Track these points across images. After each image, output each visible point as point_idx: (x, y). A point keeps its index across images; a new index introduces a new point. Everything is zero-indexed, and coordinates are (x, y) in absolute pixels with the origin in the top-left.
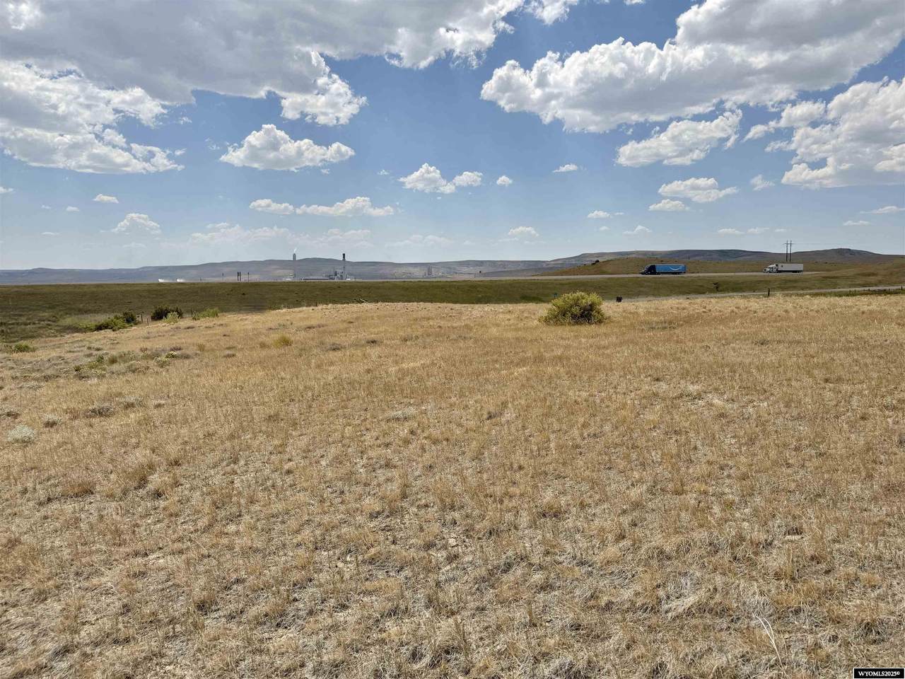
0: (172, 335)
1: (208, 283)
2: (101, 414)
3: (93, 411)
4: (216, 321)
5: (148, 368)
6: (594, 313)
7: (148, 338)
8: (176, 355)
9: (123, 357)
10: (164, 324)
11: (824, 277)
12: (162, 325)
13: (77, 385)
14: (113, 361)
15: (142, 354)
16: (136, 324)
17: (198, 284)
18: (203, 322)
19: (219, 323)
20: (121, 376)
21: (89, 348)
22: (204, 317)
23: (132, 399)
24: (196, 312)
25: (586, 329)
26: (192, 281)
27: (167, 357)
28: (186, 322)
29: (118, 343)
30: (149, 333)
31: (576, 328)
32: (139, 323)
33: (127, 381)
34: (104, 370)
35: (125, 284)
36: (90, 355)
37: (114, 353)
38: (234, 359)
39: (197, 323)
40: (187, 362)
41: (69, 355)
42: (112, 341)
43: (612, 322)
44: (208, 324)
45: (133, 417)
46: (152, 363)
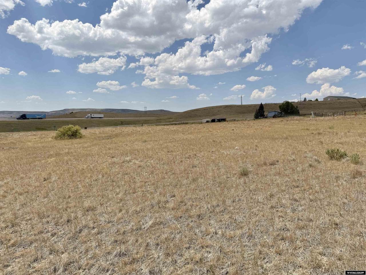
6: (78, 134)
11: (158, 119)
25: (75, 141)
31: (70, 140)
43: (86, 137)
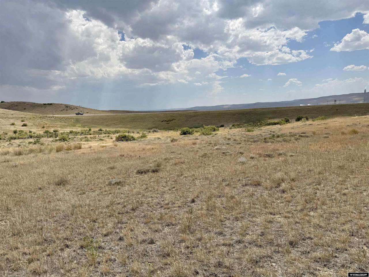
0: (303, 127)
1: (321, 106)
2: (269, 156)
3: (267, 155)
4: (323, 122)
5: (290, 140)
7: (293, 128)
8: (303, 135)
9: (282, 135)
10: (300, 123)
12: (299, 123)
13: (264, 145)
14: (278, 137)
15: (289, 134)
16: (289, 123)
17: (316, 106)
18: (316, 122)
19: (323, 123)
20: (280, 143)
21: (271, 131)
22: (317, 120)
23: (281, 152)
24: (314, 118)
26: (313, 105)
27: (299, 136)
28: (310, 122)
29: (281, 130)
30: (294, 126)
32: (291, 122)
33: (282, 145)
34: (274, 140)
35: (286, 107)
36: (270, 134)
37: (279, 134)
38: (328, 139)
39: (314, 123)
40: (307, 139)
41: (263, 134)
42: (279, 129)
44: (318, 123)
45: (281, 159)
46: (293, 138)
